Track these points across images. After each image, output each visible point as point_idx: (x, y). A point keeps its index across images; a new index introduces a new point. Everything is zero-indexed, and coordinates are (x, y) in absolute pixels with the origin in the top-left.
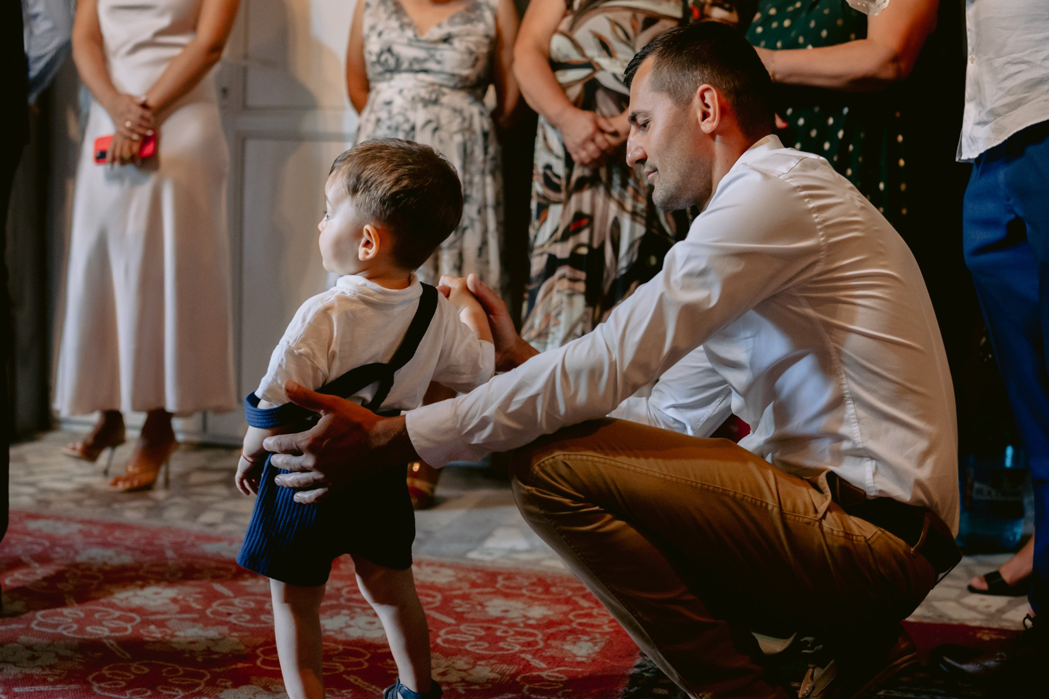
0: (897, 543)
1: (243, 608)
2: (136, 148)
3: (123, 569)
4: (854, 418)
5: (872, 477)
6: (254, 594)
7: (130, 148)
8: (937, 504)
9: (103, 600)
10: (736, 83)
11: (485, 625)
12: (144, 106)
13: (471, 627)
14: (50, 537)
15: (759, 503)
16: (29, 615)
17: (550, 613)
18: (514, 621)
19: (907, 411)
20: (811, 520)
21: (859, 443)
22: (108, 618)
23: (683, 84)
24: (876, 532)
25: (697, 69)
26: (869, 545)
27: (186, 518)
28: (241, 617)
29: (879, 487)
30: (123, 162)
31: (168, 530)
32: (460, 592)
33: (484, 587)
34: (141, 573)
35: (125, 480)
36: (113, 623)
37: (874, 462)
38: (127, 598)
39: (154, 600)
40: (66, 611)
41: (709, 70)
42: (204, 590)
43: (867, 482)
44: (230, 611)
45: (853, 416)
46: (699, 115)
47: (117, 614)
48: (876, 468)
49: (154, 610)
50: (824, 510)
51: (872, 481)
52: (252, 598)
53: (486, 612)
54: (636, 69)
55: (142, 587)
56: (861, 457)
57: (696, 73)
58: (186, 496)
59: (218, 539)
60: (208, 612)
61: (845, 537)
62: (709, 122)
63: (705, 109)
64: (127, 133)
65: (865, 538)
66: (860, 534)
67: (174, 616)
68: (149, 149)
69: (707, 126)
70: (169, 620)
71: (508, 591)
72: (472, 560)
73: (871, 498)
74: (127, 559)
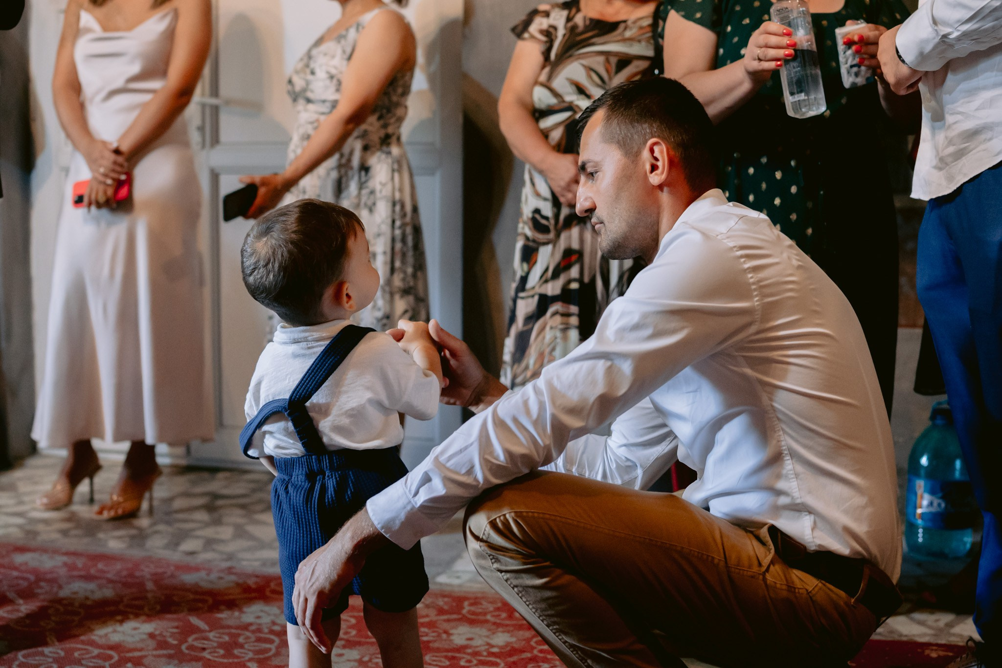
0: (837, 595)
1: (217, 642)
2: (110, 192)
3: (104, 603)
4: (792, 474)
5: (811, 531)
6: (229, 627)
7: (105, 192)
8: (875, 557)
9: (83, 638)
10: (684, 136)
11: (450, 654)
12: (117, 152)
13: (436, 656)
14: (35, 571)
15: (705, 557)
16: (11, 656)
17: (513, 640)
18: (477, 649)
19: (844, 467)
20: (755, 574)
21: (798, 498)
22: (87, 656)
23: (632, 136)
24: (817, 585)
25: (646, 122)
26: (811, 597)
27: (167, 547)
28: (215, 652)
29: (818, 542)
30: (99, 206)
31: (149, 559)
32: (426, 620)
33: (451, 613)
34: (121, 607)
35: (111, 508)
36: (91, 662)
37: (812, 517)
38: (106, 635)
39: (133, 636)
40: (47, 650)
41: (658, 123)
42: (181, 623)
43: (806, 538)
44: (205, 646)
45: (791, 472)
46: (648, 167)
47: (96, 652)
48: (815, 522)
49: (132, 646)
50: (768, 564)
51: (812, 536)
52: (227, 631)
53: (451, 640)
54: (586, 122)
55: (121, 622)
56: (799, 511)
57: (646, 126)
58: (168, 523)
59: (197, 569)
60: (184, 647)
61: (788, 591)
62: (656, 174)
63: (654, 162)
64: (101, 178)
65: (807, 590)
66: (802, 587)
67: (150, 653)
68: (124, 192)
69: (655, 179)
70: (145, 656)
71: (473, 617)
72: (441, 584)
73: (812, 552)
74: (108, 593)
